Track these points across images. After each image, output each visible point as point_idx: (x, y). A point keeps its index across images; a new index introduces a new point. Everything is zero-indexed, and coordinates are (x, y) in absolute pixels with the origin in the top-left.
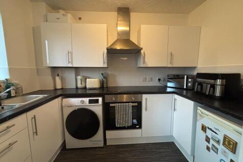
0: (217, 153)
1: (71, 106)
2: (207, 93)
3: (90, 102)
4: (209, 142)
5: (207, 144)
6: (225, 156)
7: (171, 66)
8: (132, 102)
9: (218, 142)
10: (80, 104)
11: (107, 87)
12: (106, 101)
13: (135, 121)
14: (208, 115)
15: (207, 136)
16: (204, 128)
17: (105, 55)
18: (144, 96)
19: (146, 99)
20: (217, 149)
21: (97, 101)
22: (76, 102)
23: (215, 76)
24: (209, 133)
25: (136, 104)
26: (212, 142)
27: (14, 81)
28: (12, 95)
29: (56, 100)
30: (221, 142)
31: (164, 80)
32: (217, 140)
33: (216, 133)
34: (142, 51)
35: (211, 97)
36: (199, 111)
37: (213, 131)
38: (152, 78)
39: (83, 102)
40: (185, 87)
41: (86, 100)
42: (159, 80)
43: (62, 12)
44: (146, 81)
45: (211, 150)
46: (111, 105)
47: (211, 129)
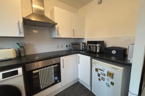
0: (104, 81)
2: (94, 51)
3: (4, 76)
4: (100, 76)
5: (99, 77)
6: (108, 81)
7: (73, 37)
9: (105, 75)
11: (25, 56)
13: (56, 78)
14: (98, 63)
15: (98, 74)
16: (97, 70)
19: (63, 60)
20: (104, 79)
21: (16, 73)
23: (96, 42)
24: (100, 72)
25: (57, 65)
26: (101, 76)
30: (106, 75)
31: (70, 46)
32: (104, 74)
33: (103, 71)
34: (56, 26)
35: (96, 53)
36: (93, 61)
37: (102, 70)
38: (62, 46)
40: (81, 49)
42: (67, 46)
44: (59, 47)
45: (101, 80)
46: (34, 72)
47: (100, 70)
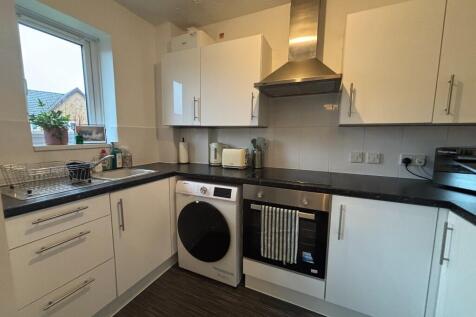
1: (188, 195)
3: (218, 192)
8: (301, 210)
10: (200, 194)
11: (262, 169)
12: (245, 197)
13: (308, 256)
17: (256, 100)
18: (338, 201)
19: (342, 208)
21: (227, 194)
22: (195, 189)
25: (311, 216)
27: (122, 147)
28: (118, 166)
29: (166, 181)
38: (381, 157)
39: (204, 190)
41: (211, 187)
42: (407, 162)
43: (192, 30)
44: (363, 161)
46: (253, 206)
